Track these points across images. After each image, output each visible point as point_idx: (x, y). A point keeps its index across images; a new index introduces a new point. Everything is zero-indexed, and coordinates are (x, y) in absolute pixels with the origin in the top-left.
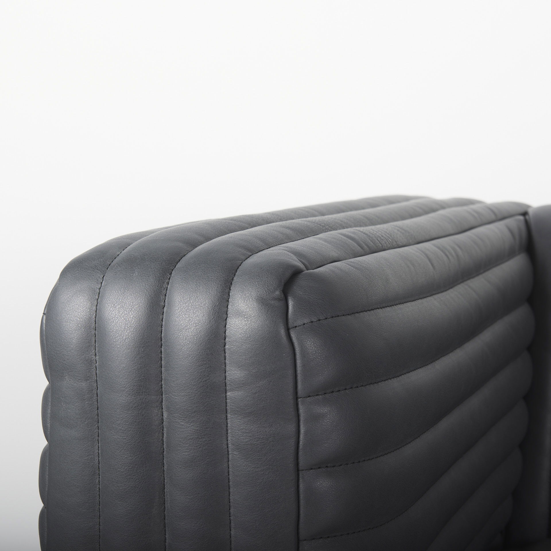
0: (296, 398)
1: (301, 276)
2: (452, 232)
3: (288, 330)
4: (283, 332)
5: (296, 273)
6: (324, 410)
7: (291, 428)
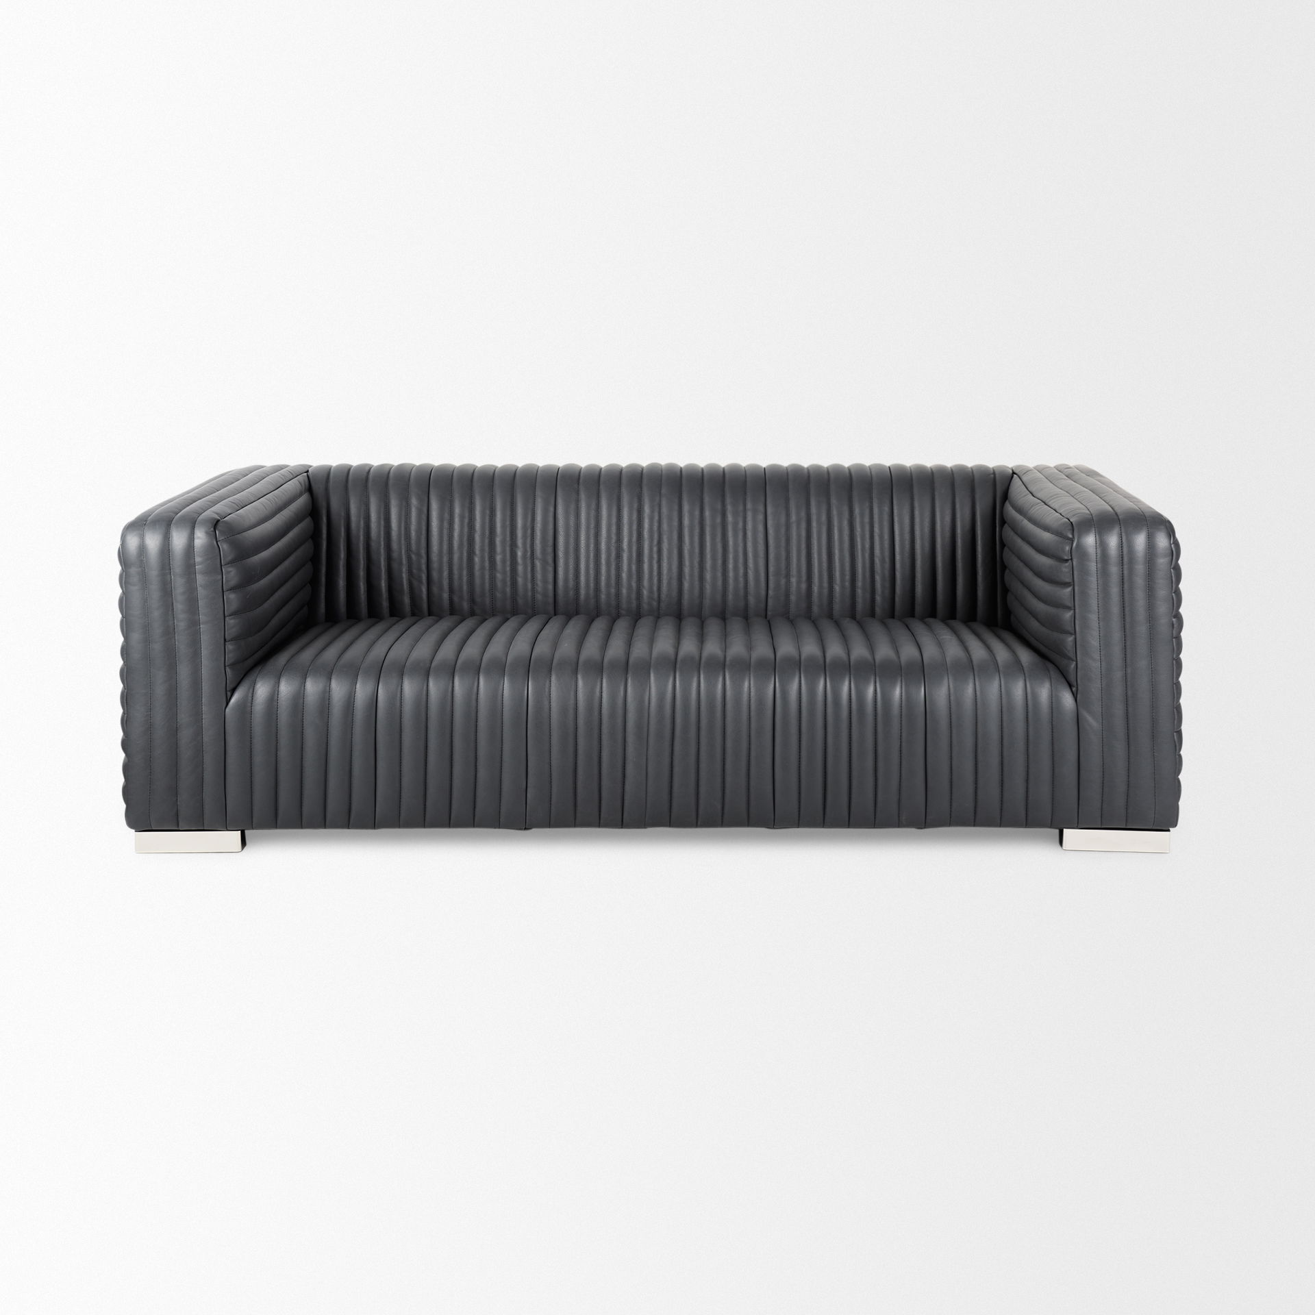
0: (221, 566)
1: (219, 523)
2: (273, 489)
3: (217, 542)
4: (215, 543)
5: (218, 521)
6: (230, 569)
7: (220, 577)
